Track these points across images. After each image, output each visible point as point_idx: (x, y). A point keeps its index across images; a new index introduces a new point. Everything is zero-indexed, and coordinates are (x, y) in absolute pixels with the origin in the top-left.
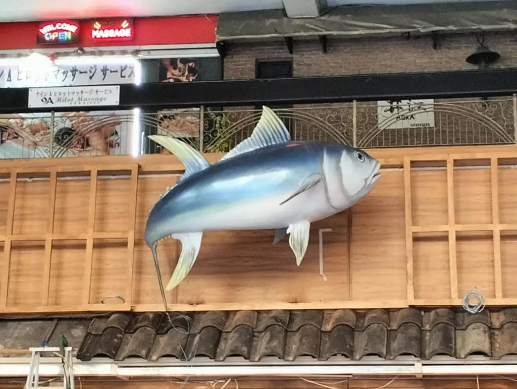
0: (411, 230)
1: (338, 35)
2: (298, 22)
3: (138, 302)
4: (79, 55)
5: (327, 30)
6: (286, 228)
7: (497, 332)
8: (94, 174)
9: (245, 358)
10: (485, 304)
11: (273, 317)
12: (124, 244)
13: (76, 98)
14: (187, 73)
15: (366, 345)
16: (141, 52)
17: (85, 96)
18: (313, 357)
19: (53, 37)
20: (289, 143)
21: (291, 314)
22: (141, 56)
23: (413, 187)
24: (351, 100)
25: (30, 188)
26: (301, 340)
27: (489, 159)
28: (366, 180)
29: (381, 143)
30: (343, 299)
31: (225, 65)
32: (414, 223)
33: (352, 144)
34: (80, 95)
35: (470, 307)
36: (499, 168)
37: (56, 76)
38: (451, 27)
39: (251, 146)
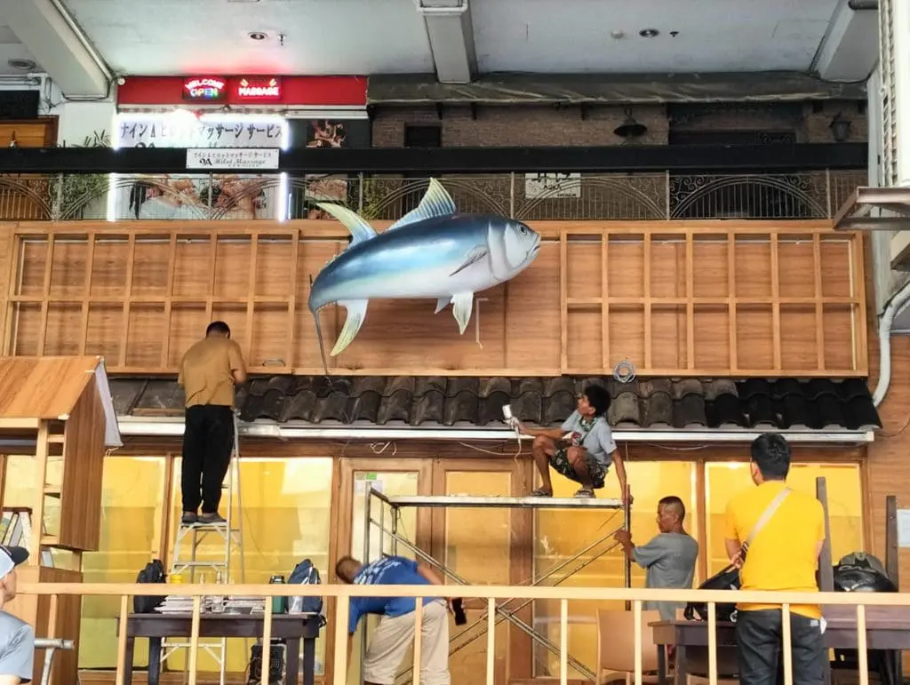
0: (566, 301)
1: (490, 103)
2: (450, 87)
3: (296, 365)
4: (225, 112)
5: (478, 97)
6: (451, 297)
7: (645, 401)
8: (255, 237)
9: (406, 422)
10: (635, 374)
11: (430, 384)
12: (284, 308)
13: (234, 160)
14: (335, 135)
15: (522, 412)
16: (289, 112)
17: (244, 158)
18: (472, 422)
19: (199, 93)
20: (455, 214)
21: (448, 381)
22: (289, 115)
23: (568, 260)
24: (510, 172)
25: (189, 250)
26: (459, 405)
27: (643, 235)
28: (527, 253)
29: (537, 215)
30: (498, 367)
31: (374, 127)
32: (569, 296)
33: (510, 215)
34: (239, 158)
35: (621, 376)
36: (651, 244)
37: (201, 133)
38: (601, 99)
39: (417, 216)
